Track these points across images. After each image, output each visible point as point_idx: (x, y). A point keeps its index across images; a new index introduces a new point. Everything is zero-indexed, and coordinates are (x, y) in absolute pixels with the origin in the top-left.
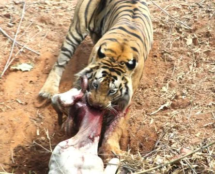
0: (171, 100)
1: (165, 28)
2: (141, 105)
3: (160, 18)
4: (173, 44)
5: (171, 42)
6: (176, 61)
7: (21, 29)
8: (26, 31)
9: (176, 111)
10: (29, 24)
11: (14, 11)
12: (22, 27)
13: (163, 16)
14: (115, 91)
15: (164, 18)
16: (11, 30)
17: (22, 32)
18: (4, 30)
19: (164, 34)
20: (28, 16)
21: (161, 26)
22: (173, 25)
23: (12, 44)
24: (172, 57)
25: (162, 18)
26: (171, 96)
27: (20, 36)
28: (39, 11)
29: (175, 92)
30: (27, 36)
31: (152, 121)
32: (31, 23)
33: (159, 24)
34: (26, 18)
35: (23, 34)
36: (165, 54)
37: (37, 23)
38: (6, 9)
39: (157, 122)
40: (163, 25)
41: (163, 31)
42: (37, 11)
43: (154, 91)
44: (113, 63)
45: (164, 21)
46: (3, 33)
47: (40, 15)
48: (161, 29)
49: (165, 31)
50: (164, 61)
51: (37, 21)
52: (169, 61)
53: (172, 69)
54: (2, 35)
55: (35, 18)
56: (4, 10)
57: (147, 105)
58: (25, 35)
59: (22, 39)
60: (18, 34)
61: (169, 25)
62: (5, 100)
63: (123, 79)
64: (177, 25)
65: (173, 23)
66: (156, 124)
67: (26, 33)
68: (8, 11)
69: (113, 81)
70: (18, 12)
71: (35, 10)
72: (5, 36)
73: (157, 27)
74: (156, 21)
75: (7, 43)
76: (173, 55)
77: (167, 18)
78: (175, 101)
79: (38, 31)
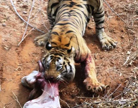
0: (133, 60)
1: (128, 12)
2: (113, 64)
3: (125, 5)
4: (134, 23)
5: (132, 21)
6: (136, 34)
7: (32, 15)
8: (35, 16)
9: (137, 68)
10: (37, 12)
11: (27, 3)
12: (33, 14)
13: (127, 4)
14: (61, 67)
15: (128, 6)
16: (25, 16)
17: (33, 17)
18: (21, 16)
19: (128, 16)
20: (37, 6)
21: (126, 11)
22: (134, 10)
23: (26, 25)
24: (133, 31)
25: (126, 5)
26: (134, 57)
27: (31, 20)
28: (44, 3)
29: (136, 55)
30: (36, 19)
31: (121, 74)
32: (39, 11)
33: (124, 10)
34: (35, 8)
35: (34, 18)
36: (129, 30)
37: (42, 11)
38: (22, 2)
39: (124, 75)
40: (127, 10)
41: (126, 14)
42: (42, 3)
43: (122, 54)
44: (56, 50)
45: (127, 7)
46: (20, 18)
47: (44, 5)
48: (126, 13)
49: (128, 14)
50: (128, 34)
51: (43, 10)
52: (131, 34)
53: (134, 40)
54: (20, 20)
55: (41, 7)
56: (21, 3)
57: (117, 64)
58: (35, 19)
59: (32, 22)
60: (30, 19)
61: (131, 10)
62: (23, 62)
63: (65, 59)
64: (136, 10)
65: (134, 8)
66: (124, 76)
67: (35, 17)
68: (24, 3)
69: (58, 60)
70: (30, 4)
71: (41, 2)
72: (22, 20)
73: (123, 12)
74: (122, 7)
75: (23, 24)
76: (134, 30)
77: (130, 5)
78: (136, 61)
79: (44, 16)
